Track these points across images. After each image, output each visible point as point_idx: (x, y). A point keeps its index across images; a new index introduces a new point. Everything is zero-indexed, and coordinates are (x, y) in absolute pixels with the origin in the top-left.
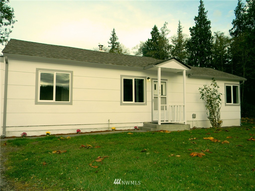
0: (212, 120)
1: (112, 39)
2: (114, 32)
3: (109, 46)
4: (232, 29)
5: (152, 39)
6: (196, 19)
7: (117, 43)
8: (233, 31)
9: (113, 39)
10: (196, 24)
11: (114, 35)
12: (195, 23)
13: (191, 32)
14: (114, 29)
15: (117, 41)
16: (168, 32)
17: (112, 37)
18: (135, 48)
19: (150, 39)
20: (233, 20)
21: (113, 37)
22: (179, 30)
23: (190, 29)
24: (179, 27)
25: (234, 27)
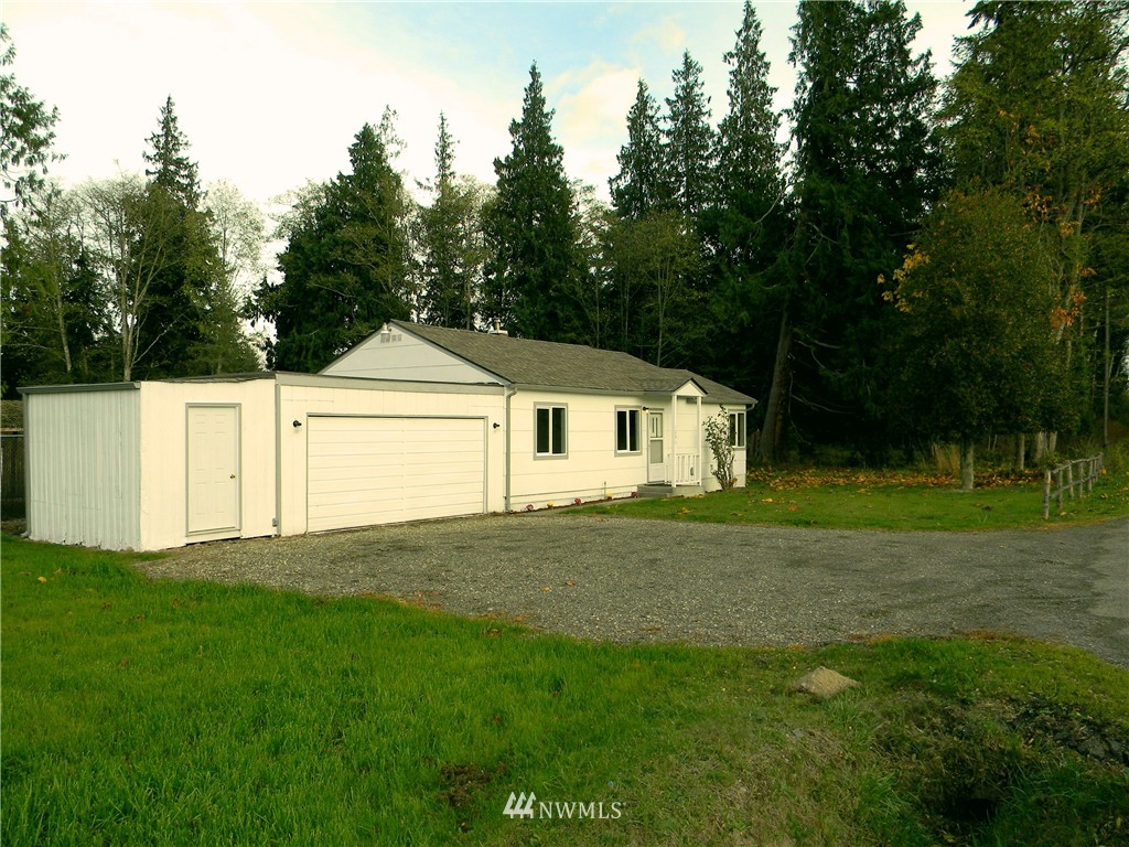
0: (721, 478)
1: (162, 140)
2: (170, 112)
3: (148, 172)
4: (619, 177)
5: (352, 173)
6: (514, 128)
7: (179, 163)
8: (623, 184)
9: (167, 142)
10: (516, 148)
11: (168, 122)
12: (513, 142)
13: (497, 172)
14: (169, 98)
15: (182, 154)
16: (398, 148)
17: (159, 131)
18: (278, 200)
19: (345, 174)
20: (623, 147)
21: (167, 135)
22: (444, 148)
23: (497, 163)
24: (443, 136)
25: (623, 172)
